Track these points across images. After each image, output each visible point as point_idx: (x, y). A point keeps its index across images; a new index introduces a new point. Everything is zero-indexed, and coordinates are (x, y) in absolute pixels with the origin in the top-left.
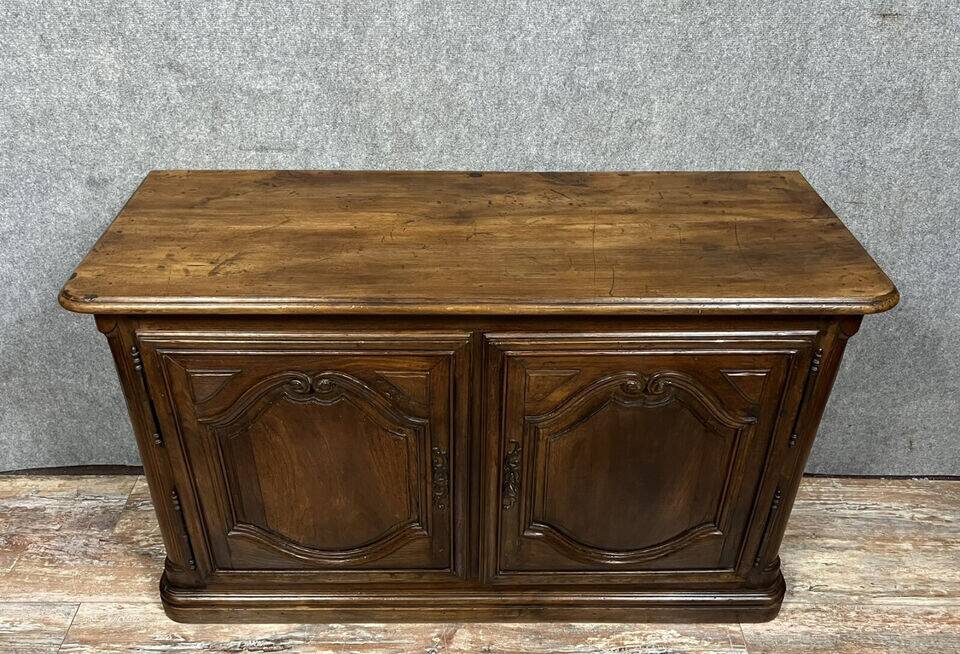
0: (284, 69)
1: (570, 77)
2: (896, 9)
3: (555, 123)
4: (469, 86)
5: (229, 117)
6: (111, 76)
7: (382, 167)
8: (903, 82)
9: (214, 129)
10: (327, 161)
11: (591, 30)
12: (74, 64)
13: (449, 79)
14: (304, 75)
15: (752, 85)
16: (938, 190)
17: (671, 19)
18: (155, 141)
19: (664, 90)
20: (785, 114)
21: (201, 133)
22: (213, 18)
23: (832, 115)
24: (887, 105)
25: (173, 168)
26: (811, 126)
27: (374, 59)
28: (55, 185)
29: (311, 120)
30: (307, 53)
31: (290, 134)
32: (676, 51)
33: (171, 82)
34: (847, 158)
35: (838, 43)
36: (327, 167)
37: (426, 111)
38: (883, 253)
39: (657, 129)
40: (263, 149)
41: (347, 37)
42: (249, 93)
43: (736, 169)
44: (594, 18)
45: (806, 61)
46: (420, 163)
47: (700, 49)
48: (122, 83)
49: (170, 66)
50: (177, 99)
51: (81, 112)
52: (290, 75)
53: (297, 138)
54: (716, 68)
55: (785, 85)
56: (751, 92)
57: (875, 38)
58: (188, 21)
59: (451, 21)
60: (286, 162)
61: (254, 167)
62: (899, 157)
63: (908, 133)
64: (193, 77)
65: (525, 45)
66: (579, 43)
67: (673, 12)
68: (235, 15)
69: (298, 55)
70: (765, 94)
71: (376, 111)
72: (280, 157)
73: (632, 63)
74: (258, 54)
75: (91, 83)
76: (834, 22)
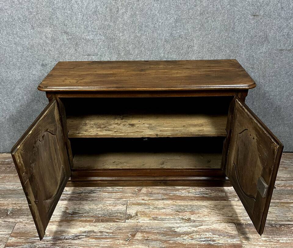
0: (95, 33)
1: (171, 34)
2: (257, 14)
3: (168, 47)
4: (144, 37)
5: (80, 46)
6: (50, 36)
7: (121, 60)
8: (261, 34)
9: (76, 50)
10: (106, 59)
11: (176, 21)
12: (40, 33)
13: (139, 35)
14: (100, 34)
15: (221, 35)
16: (275, 64)
17: (197, 17)
18: (60, 53)
19: (197, 37)
20: (230, 43)
21: (72, 51)
22: (77, 19)
23: (243, 43)
24: (258, 40)
25: (65, 61)
26: (238, 46)
27: (119, 30)
28: (33, 66)
29: (102, 47)
30: (101, 28)
31: (96, 51)
32: (199, 26)
33: (65, 37)
34: (249, 55)
35: (243, 23)
36: (106, 60)
37: (133, 44)
38: (262, 82)
39: (195, 48)
40: (89, 55)
41: (111, 24)
42: (86, 39)
43: (218, 59)
44: (177, 18)
45: (235, 28)
46: (131, 58)
47: (205, 25)
48: (52, 37)
49: (65, 32)
50: (66, 41)
51: (41, 46)
52: (96, 34)
53: (98, 52)
54: (211, 30)
55: (230, 35)
56: (221, 37)
57: (252, 22)
58: (70, 20)
59: (139, 19)
60: (95, 59)
61: (86, 60)
62: (263, 55)
63: (264, 48)
64: (71, 35)
65: (159, 26)
66: (173, 24)
67: (198, 16)
68: (82, 19)
69: (99, 29)
70: (224, 37)
71: (119, 44)
72: (94, 57)
73: (188, 30)
74: (88, 29)
75: (44, 38)
76: (241, 18)
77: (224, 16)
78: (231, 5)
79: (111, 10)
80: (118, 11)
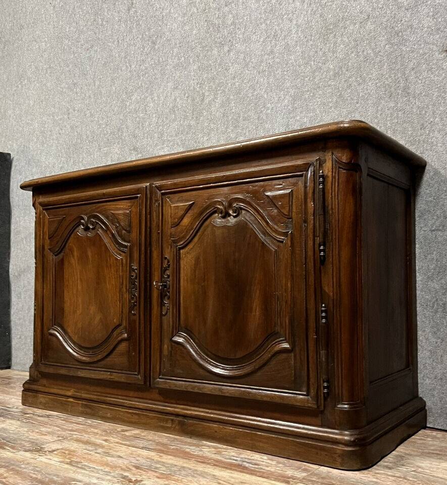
11: (294, 99)
15: (379, 108)
17: (329, 83)
20: (404, 122)
23: (435, 118)
26: (423, 127)
32: (335, 100)
35: (425, 74)
41: (192, 123)
45: (409, 88)
47: (346, 94)
54: (357, 103)
55: (399, 105)
56: (380, 113)
57: (445, 65)
58: (141, 128)
67: (330, 80)
68: (157, 123)
69: (176, 135)
70: (389, 112)
76: (419, 64)
77: (381, 68)
78: (392, 44)
79: (193, 100)
80: (203, 100)
